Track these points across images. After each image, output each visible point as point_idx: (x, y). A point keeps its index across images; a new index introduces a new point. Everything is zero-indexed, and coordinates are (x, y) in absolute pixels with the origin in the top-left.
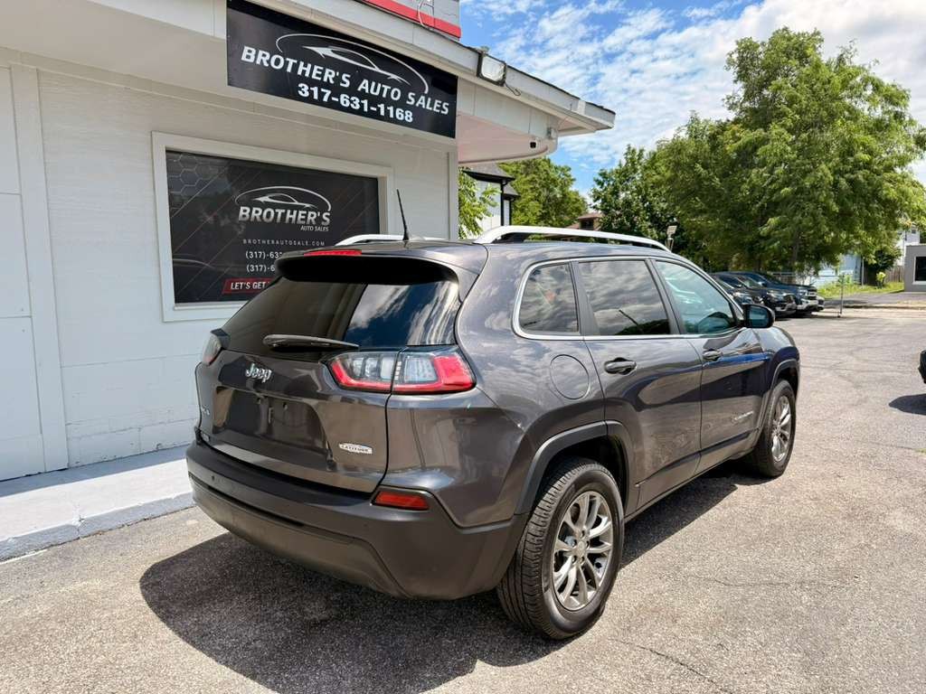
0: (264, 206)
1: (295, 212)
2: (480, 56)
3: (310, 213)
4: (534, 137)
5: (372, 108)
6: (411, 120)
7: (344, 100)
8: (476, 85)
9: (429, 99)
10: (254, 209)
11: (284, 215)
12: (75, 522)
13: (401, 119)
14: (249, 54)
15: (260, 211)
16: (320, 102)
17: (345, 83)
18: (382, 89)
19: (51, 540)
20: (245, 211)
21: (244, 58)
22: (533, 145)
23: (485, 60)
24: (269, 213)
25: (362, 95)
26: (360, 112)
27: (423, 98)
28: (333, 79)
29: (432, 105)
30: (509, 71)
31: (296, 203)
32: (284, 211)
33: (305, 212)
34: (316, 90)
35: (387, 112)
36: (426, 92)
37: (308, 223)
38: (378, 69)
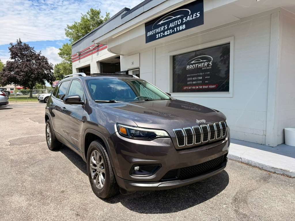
1: (201, 64)
3: (205, 63)
7: (166, 33)
11: (198, 66)
17: (166, 28)
18: (175, 23)
20: (188, 67)
24: (194, 66)
26: (170, 34)
27: (188, 17)
29: (192, 17)
31: (202, 61)
32: (197, 64)
33: (204, 63)
34: (159, 35)
35: (177, 29)
36: (190, 14)
37: (205, 66)
38: (174, 18)
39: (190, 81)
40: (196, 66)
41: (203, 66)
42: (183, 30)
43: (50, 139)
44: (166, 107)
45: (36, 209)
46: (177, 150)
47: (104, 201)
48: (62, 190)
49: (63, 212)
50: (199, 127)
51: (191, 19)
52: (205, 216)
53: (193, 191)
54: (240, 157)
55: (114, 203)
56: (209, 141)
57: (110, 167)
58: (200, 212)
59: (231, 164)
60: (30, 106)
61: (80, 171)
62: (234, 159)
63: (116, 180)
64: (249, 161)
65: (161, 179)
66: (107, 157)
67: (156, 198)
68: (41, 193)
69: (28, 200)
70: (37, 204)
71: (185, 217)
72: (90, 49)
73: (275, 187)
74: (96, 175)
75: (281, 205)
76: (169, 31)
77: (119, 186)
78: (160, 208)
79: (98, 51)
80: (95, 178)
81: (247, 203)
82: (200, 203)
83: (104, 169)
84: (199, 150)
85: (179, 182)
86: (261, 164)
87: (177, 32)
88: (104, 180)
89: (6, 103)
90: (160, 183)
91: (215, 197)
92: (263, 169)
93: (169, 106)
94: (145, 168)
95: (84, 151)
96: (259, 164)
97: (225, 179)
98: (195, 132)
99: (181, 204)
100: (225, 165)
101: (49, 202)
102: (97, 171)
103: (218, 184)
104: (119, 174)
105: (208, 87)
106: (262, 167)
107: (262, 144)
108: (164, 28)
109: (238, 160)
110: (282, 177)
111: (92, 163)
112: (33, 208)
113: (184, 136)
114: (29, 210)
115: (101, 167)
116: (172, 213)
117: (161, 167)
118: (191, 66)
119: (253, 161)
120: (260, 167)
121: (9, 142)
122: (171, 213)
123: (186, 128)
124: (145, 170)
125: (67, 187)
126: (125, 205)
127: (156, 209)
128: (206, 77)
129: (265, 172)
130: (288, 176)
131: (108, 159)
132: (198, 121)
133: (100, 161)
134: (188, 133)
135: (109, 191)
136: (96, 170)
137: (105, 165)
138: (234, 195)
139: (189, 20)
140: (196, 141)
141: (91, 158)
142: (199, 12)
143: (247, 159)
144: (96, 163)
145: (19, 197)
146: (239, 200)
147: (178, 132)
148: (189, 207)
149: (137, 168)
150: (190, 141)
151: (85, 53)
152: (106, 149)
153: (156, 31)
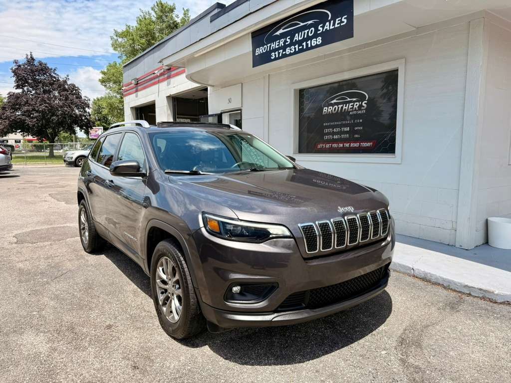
0: (333, 105)
1: (348, 105)
3: (355, 103)
5: (300, 47)
6: (320, 42)
7: (288, 51)
9: (332, 22)
11: (342, 108)
13: (315, 44)
15: (332, 108)
16: (278, 58)
17: (288, 42)
20: (326, 109)
24: (335, 108)
27: (327, 24)
28: (283, 43)
29: (334, 24)
31: (349, 99)
32: (342, 106)
33: (353, 104)
34: (277, 53)
35: (307, 45)
36: (329, 19)
37: (354, 110)
38: (302, 24)
39: (328, 134)
40: (338, 108)
41: (351, 108)
42: (317, 46)
43: (87, 234)
44: (287, 182)
45: (63, 356)
46: (305, 259)
47: (180, 344)
48: (107, 323)
49: (110, 362)
50: (343, 220)
51: (331, 27)
52: (351, 371)
53: (331, 326)
54: (411, 267)
55: (197, 347)
56: (359, 242)
57: (190, 286)
58: (343, 363)
59: (397, 279)
60: (51, 171)
61: (139, 290)
62: (402, 270)
63: (200, 309)
64: (426, 274)
65: (278, 308)
66: (186, 269)
67: (268, 338)
68: (71, 328)
69: (50, 341)
70: (65, 348)
71: (317, 371)
72: (155, 75)
73: (470, 319)
74: (167, 298)
75: (479, 352)
76: (293, 47)
77: (206, 319)
78: (275, 355)
79: (169, 77)
80: (164, 304)
81: (421, 348)
82: (343, 347)
83: (180, 290)
84: (342, 258)
85: (307, 313)
86: (446, 279)
87: (308, 49)
88: (181, 308)
89: (8, 167)
90: (276, 315)
91: (368, 337)
92: (449, 289)
93: (291, 181)
94: (250, 290)
95: (145, 257)
96: (444, 280)
97: (385, 306)
98: (336, 228)
99: (310, 349)
100: (386, 283)
101: (87, 345)
102: (168, 292)
103: (374, 313)
104: (206, 299)
105: (360, 144)
106: (449, 285)
107: (449, 245)
108: (286, 41)
109: (409, 272)
110: (481, 302)
111: (160, 278)
112: (59, 356)
113: (316, 235)
114: (52, 358)
115: (175, 286)
116: (295, 365)
117: (278, 287)
118: (330, 109)
119: (433, 275)
120: (445, 285)
121: (14, 237)
122: (293, 364)
123: (320, 222)
124: (250, 293)
125: (116, 318)
126: (217, 350)
127: (268, 357)
128: (356, 128)
129: (453, 294)
130: (491, 300)
131: (187, 273)
132: (341, 210)
133: (174, 275)
134: (324, 230)
135: (189, 327)
136: (166, 291)
137: (182, 283)
138: (400, 332)
139: (328, 29)
140: (337, 244)
141: (158, 269)
142: (346, 16)
143: (423, 270)
144: (167, 278)
145: (34, 335)
146: (408, 341)
147: (307, 228)
148: (323, 355)
149: (236, 289)
150: (327, 244)
151: (147, 80)
152: (183, 255)
153: (270, 46)
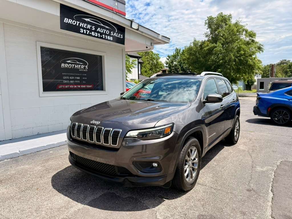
0: (69, 63)
1: (78, 65)
2: (132, 22)
3: (82, 66)
4: (147, 45)
5: (101, 36)
6: (112, 39)
7: (93, 33)
8: (130, 30)
9: (117, 34)
10: (66, 64)
11: (74, 66)
12: (18, 152)
13: (109, 39)
14: (66, 20)
15: (67, 65)
16: (86, 34)
17: (93, 29)
18: (104, 31)
19: (11, 157)
20: (63, 65)
21: (65, 21)
22: (147, 47)
23: (133, 23)
24: (70, 66)
25: (98, 32)
26: (98, 37)
27: (115, 33)
28: (90, 28)
29: (118, 35)
30: (140, 26)
31: (78, 63)
32: (74, 65)
33: (80, 65)
37: (81, 68)
39: (66, 80)
40: (72, 66)
128: (83, 78)
